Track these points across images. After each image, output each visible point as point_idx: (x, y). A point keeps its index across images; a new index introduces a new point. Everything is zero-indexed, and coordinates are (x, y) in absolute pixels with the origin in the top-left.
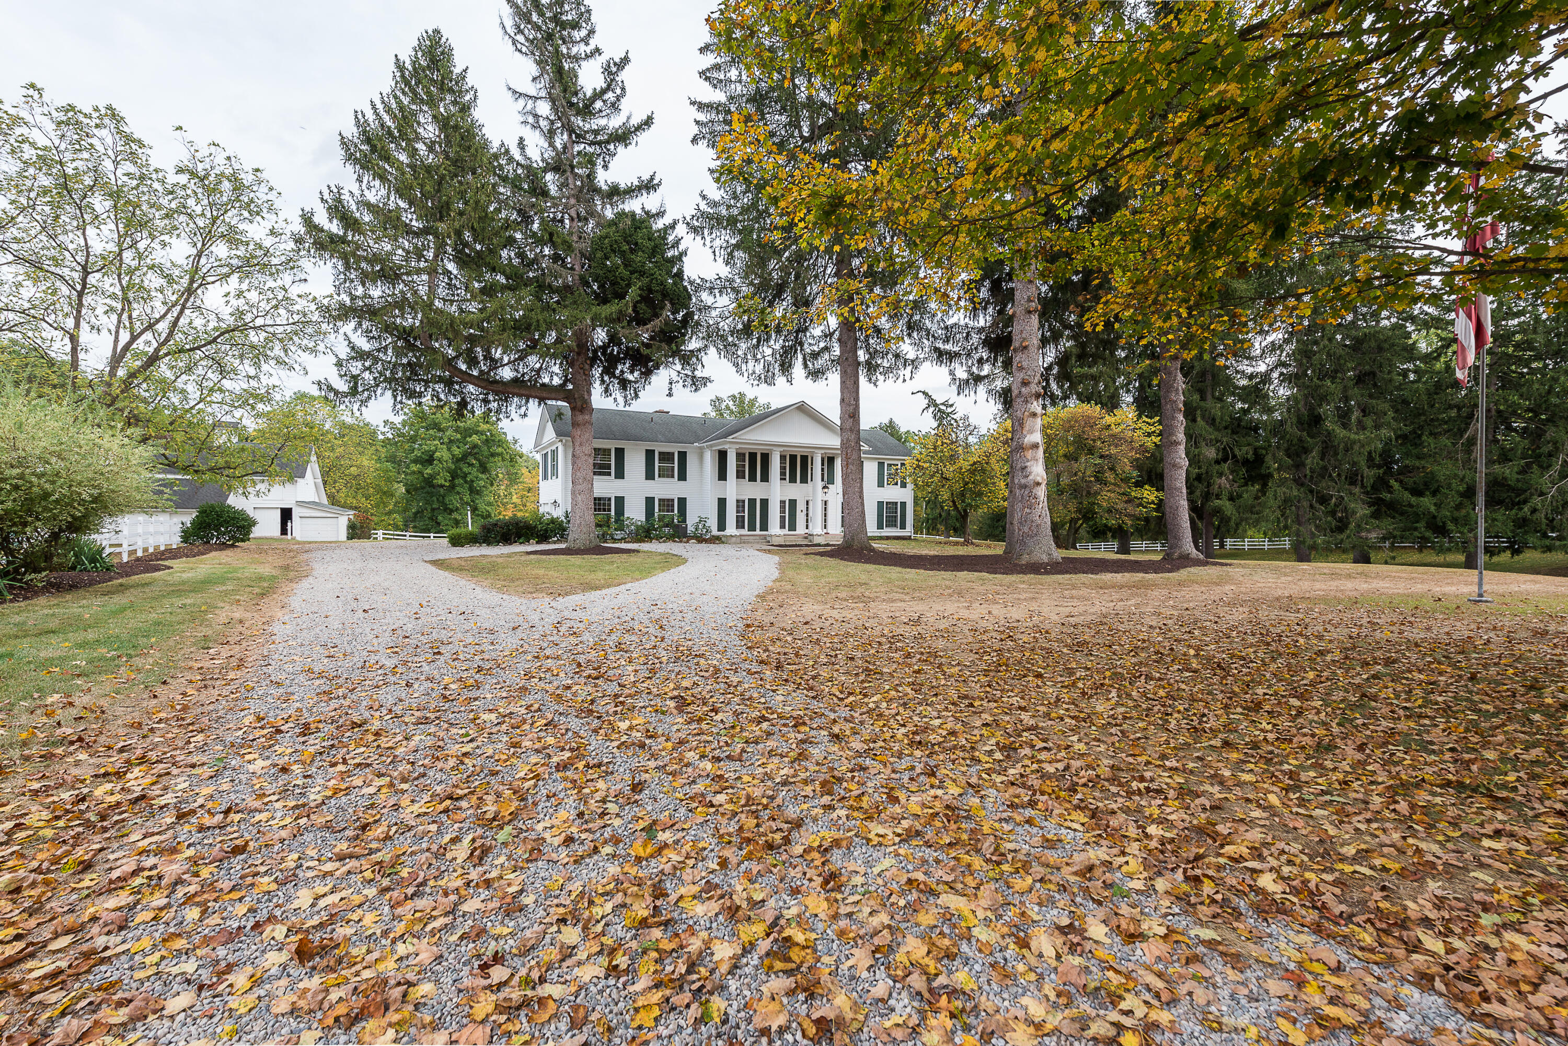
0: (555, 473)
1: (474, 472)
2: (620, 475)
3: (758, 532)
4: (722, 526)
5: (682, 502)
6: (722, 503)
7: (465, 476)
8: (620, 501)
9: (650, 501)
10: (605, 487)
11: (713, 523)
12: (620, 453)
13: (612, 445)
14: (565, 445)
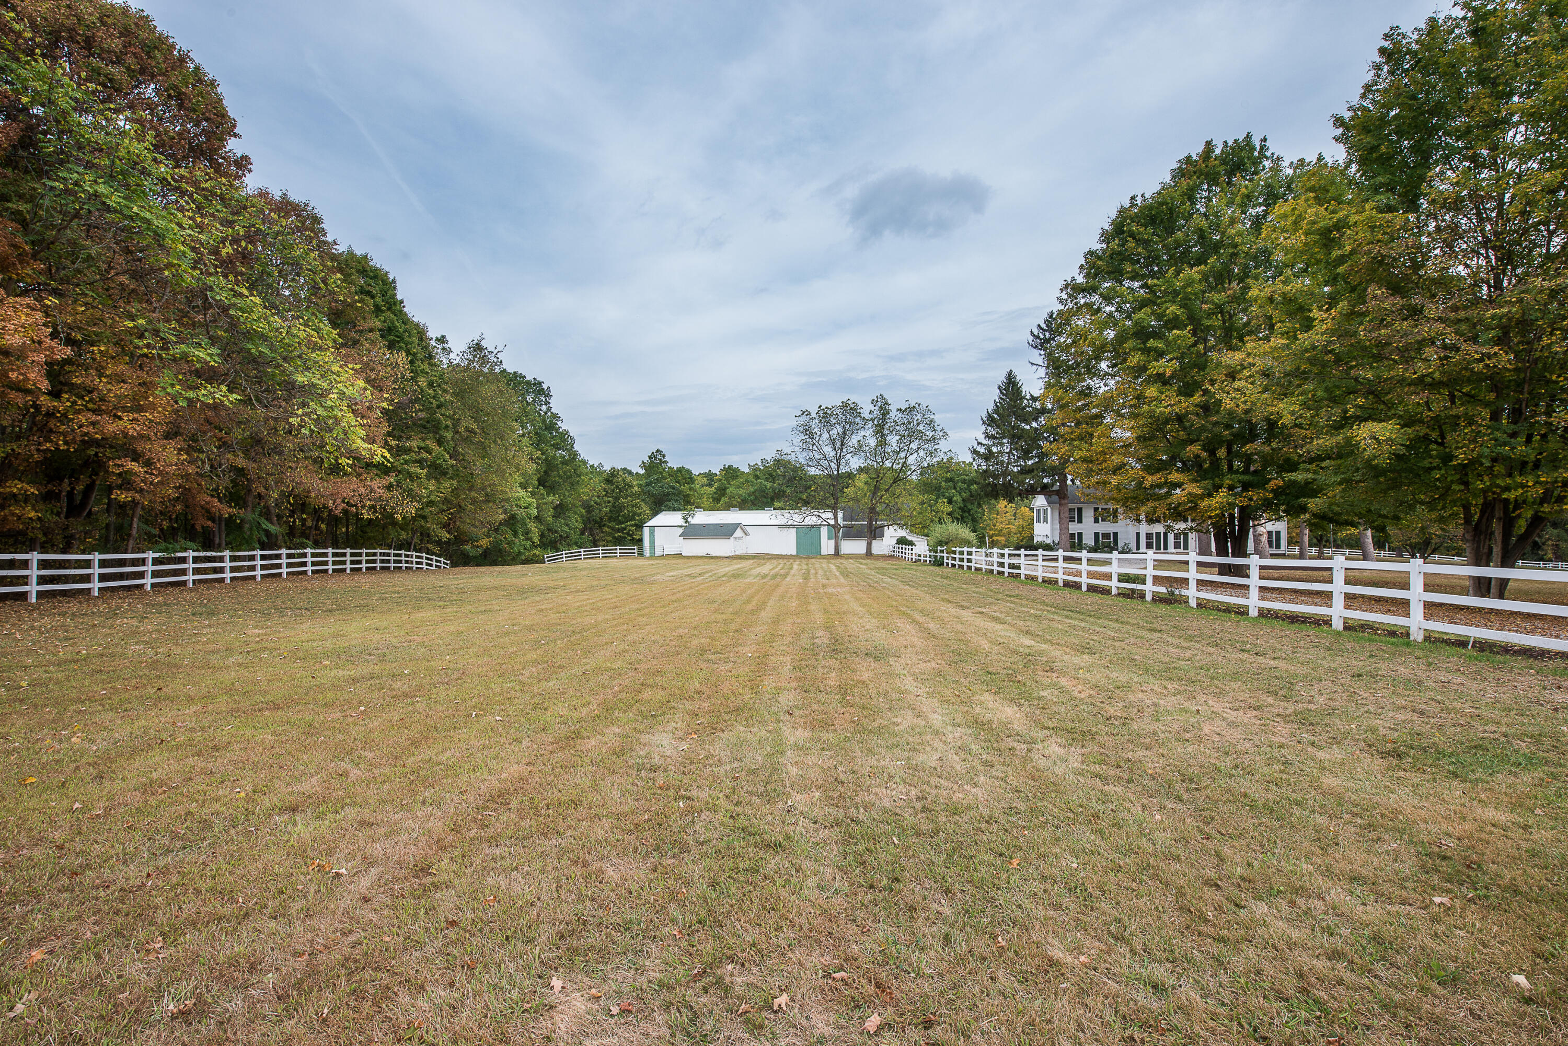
0: (1045, 520)
1: (975, 508)
2: (1080, 521)
3: (1162, 551)
4: (1138, 548)
5: (1115, 534)
6: (1138, 534)
7: (969, 511)
8: (1080, 534)
9: (1097, 535)
10: (1074, 528)
11: (1133, 546)
12: (1080, 510)
13: (1075, 506)
14: (1052, 509)
